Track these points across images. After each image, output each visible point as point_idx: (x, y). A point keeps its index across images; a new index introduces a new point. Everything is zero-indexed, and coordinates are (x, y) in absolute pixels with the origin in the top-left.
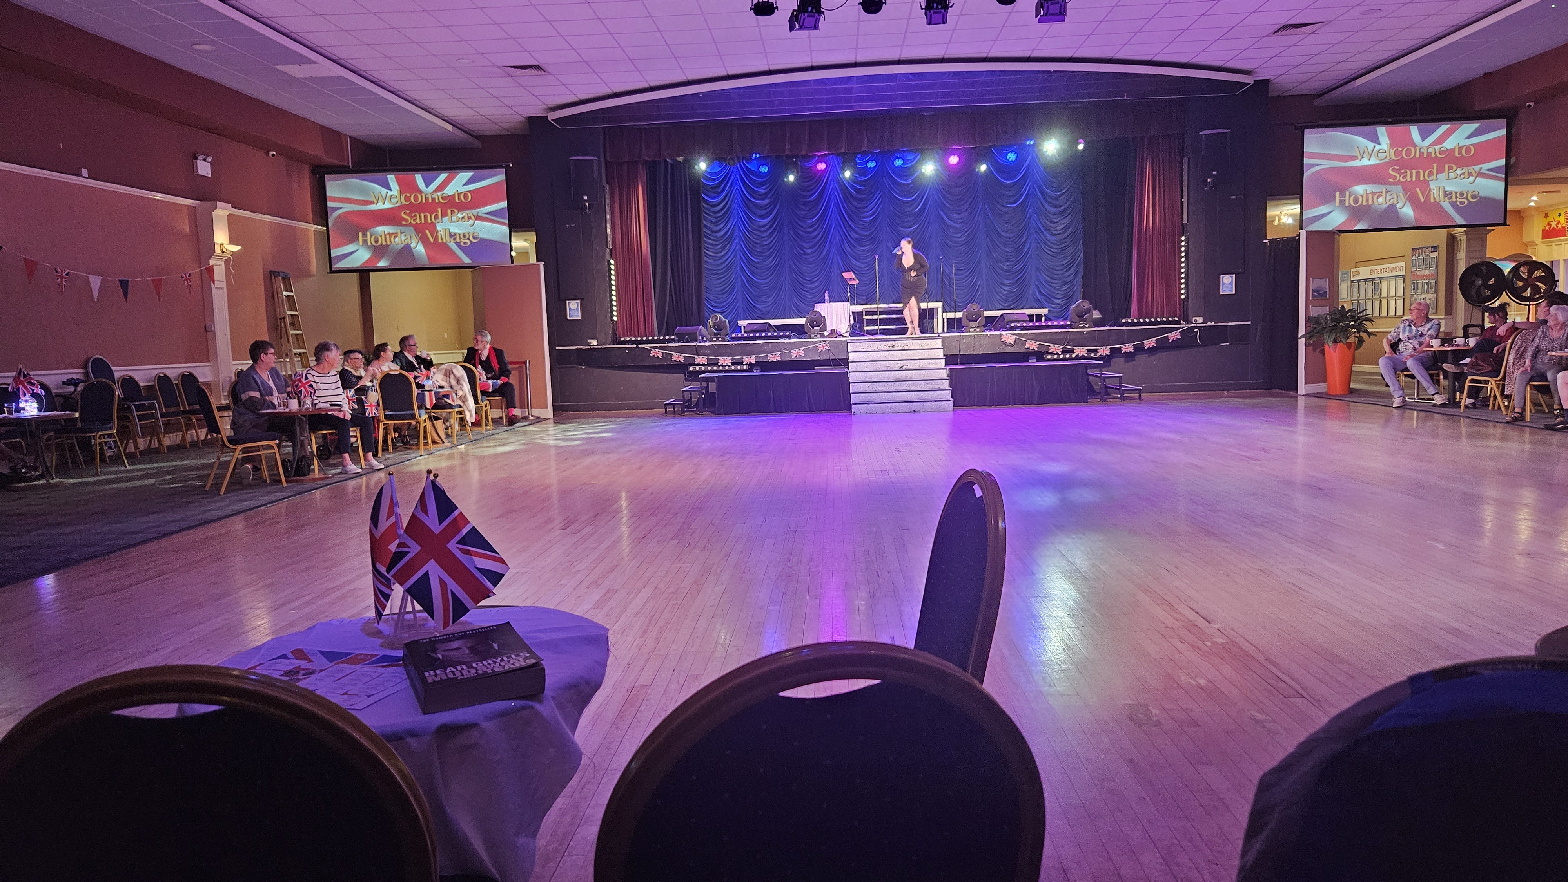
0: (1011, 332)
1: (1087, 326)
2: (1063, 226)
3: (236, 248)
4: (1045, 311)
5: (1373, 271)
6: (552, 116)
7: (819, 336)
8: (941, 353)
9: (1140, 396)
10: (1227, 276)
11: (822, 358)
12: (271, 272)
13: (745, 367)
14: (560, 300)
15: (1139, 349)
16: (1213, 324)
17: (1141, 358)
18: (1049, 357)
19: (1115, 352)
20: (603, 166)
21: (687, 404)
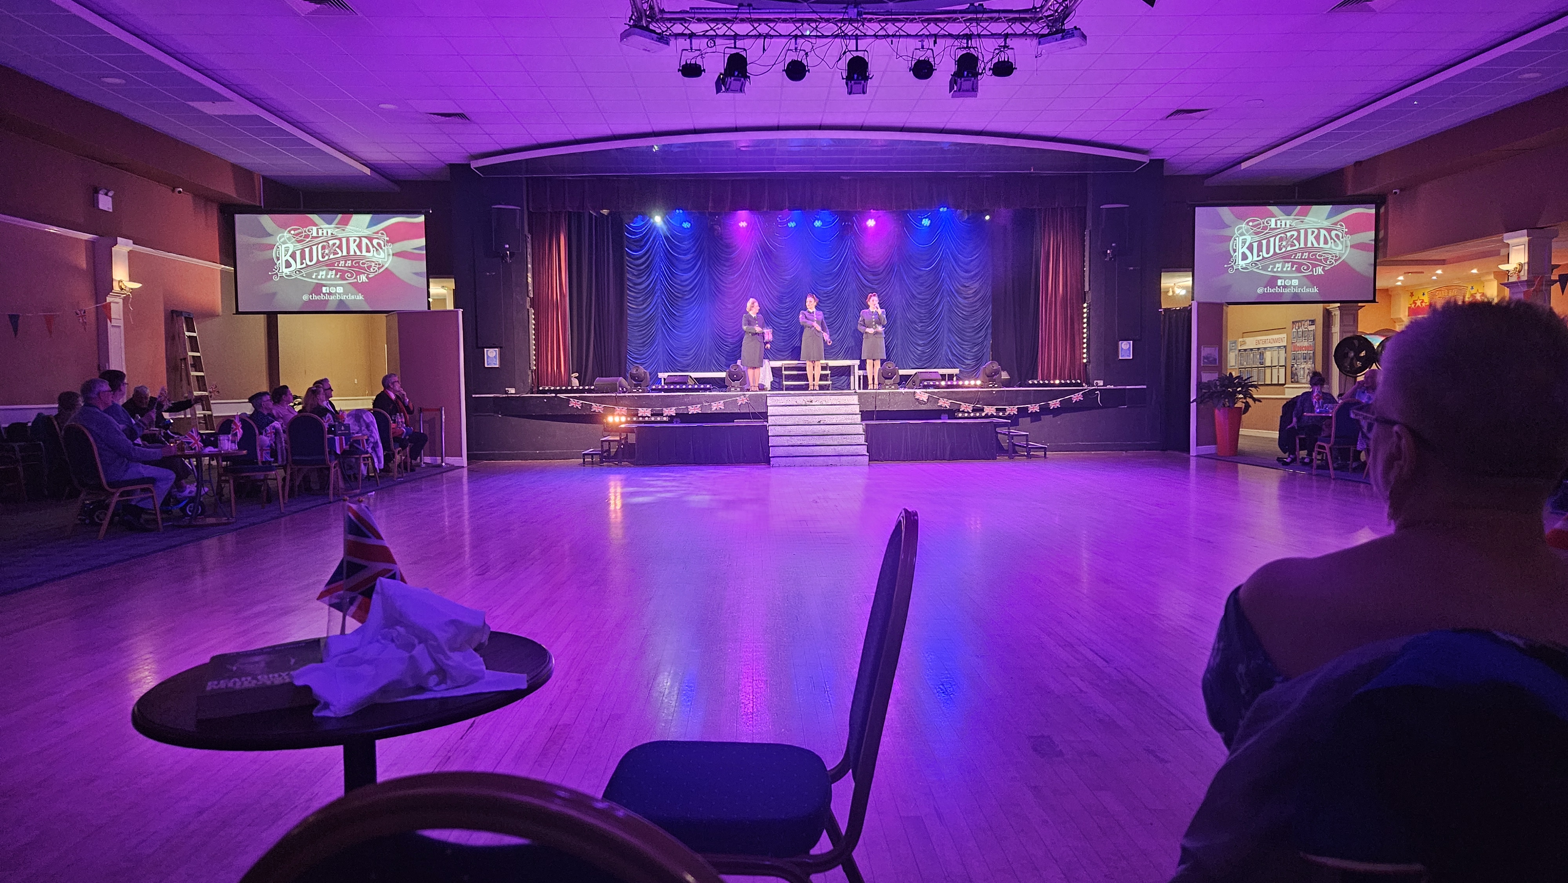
0: (924, 390)
1: (996, 386)
2: (974, 290)
3: (137, 285)
4: (956, 371)
5: (1258, 342)
6: (474, 165)
7: (739, 389)
8: (857, 409)
9: (1045, 454)
10: (1125, 342)
11: (742, 411)
12: (173, 312)
13: (665, 419)
14: (478, 348)
15: (1045, 410)
16: (1112, 387)
17: (1047, 419)
18: (960, 415)
19: (1023, 412)
20: (526, 216)
21: (605, 454)
